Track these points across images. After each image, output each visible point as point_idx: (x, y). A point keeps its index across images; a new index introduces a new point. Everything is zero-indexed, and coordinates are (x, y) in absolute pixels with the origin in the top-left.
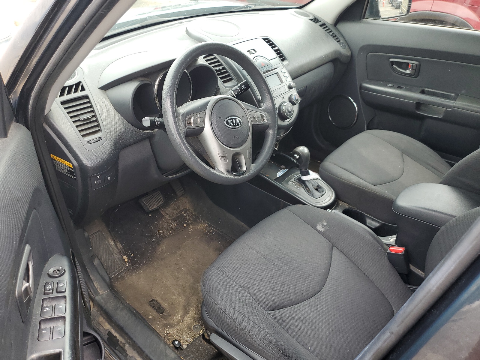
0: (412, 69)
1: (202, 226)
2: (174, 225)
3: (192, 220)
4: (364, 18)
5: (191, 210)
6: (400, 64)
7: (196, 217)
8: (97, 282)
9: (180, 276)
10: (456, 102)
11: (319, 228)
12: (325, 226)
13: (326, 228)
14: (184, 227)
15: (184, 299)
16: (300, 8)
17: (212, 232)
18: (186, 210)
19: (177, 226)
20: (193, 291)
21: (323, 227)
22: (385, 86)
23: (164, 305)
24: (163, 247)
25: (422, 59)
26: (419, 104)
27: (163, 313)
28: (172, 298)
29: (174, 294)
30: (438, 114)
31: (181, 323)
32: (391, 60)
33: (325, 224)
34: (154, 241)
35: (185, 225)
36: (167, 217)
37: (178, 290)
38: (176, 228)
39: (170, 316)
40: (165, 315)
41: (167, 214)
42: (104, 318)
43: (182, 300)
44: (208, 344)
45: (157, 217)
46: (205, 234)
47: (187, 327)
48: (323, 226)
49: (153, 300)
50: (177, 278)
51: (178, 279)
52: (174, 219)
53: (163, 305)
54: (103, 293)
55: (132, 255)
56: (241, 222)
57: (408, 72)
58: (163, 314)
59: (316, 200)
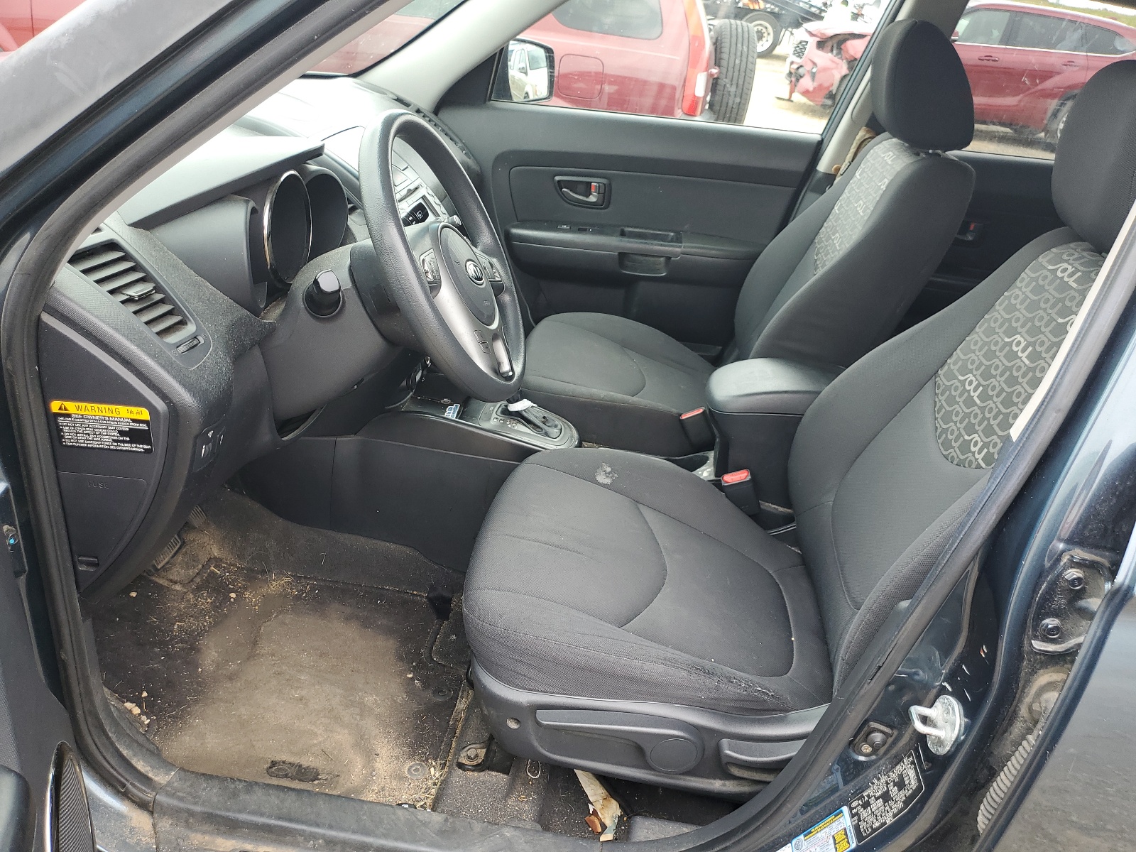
0: (599, 193)
1: (276, 584)
2: (206, 601)
3: (243, 580)
4: (490, 100)
5: (230, 558)
6: (572, 186)
7: (251, 570)
8: (139, 760)
9: (304, 693)
10: (683, 244)
11: (601, 478)
12: (609, 473)
13: (613, 476)
14: (232, 600)
15: (346, 731)
16: (355, 75)
17: (313, 589)
18: (218, 562)
19: (214, 601)
20: (357, 710)
21: (607, 477)
22: (555, 229)
23: (307, 761)
24: (211, 656)
25: (614, 174)
26: (623, 256)
27: (320, 777)
28: (315, 742)
29: (316, 735)
30: (658, 271)
31: (374, 778)
32: (557, 178)
33: (609, 469)
34: (182, 649)
35: (233, 595)
36: (178, 587)
37: (318, 722)
38: (215, 607)
39: (338, 776)
40: (325, 780)
41: (176, 583)
42: (204, 833)
43: (343, 737)
44: (483, 773)
45: (153, 593)
46: (298, 598)
47: (395, 779)
48: (607, 474)
49: (274, 764)
50: (301, 700)
51: (304, 701)
52: (199, 589)
53: (305, 764)
54: (167, 778)
55: (145, 694)
56: (383, 543)
57: (592, 199)
58: (319, 780)
59: (554, 442)
